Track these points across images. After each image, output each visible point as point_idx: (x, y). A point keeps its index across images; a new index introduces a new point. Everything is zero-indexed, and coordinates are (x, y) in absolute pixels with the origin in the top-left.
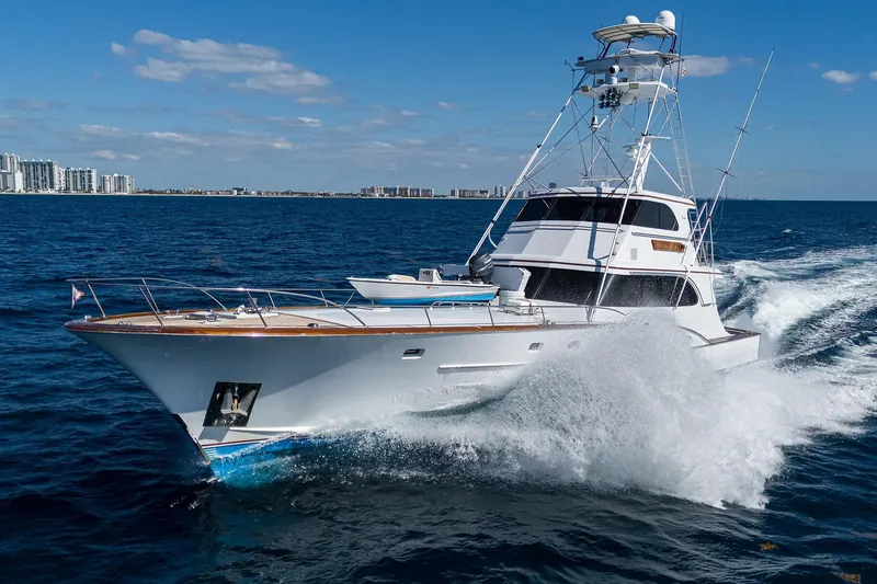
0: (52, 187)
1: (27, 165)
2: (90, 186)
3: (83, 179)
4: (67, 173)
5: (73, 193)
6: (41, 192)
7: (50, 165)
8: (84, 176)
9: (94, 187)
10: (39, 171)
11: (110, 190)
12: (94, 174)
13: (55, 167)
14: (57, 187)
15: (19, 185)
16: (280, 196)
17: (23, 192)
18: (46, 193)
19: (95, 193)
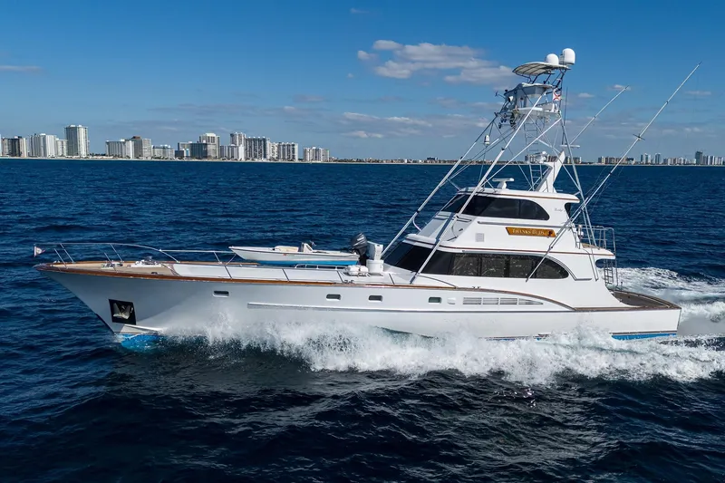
0: (265, 157)
1: (250, 140)
2: (294, 156)
3: (289, 151)
4: (279, 146)
5: (280, 161)
6: (256, 160)
7: (264, 140)
8: (290, 148)
9: (297, 158)
10: (257, 145)
11: (309, 159)
12: (296, 147)
13: (268, 142)
14: (268, 157)
15: (241, 156)
16: (442, 163)
17: (243, 160)
18: (260, 161)
19: (297, 161)
